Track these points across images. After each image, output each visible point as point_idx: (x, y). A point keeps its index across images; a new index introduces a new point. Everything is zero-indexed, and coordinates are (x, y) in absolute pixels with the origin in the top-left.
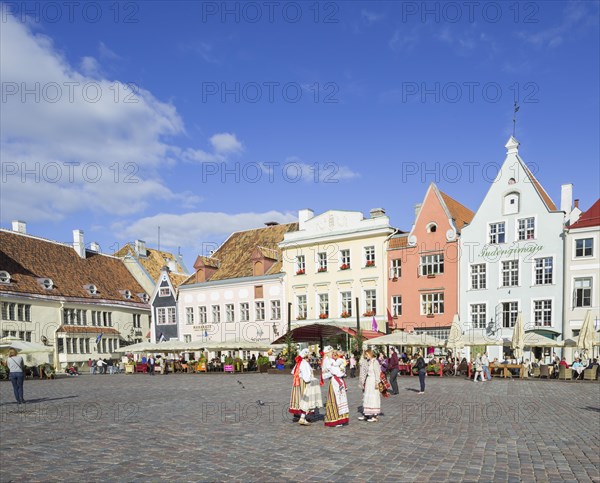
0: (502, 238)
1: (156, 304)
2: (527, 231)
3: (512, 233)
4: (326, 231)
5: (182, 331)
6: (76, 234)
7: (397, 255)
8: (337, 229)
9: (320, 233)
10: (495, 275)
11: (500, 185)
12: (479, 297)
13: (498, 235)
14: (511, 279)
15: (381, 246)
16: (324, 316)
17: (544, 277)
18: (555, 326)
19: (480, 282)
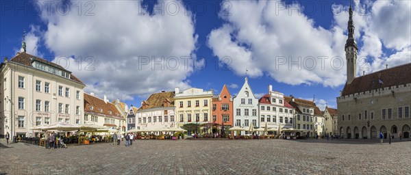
0: (244, 103)
1: (128, 117)
2: (250, 101)
3: (247, 102)
4: (191, 94)
5: (136, 126)
6: (105, 97)
7: (215, 103)
8: (195, 94)
9: (188, 95)
10: (243, 113)
11: (243, 89)
12: (239, 118)
13: (243, 102)
14: (247, 114)
15: (209, 100)
16: (190, 121)
17: (254, 114)
18: (257, 126)
19: (239, 113)
